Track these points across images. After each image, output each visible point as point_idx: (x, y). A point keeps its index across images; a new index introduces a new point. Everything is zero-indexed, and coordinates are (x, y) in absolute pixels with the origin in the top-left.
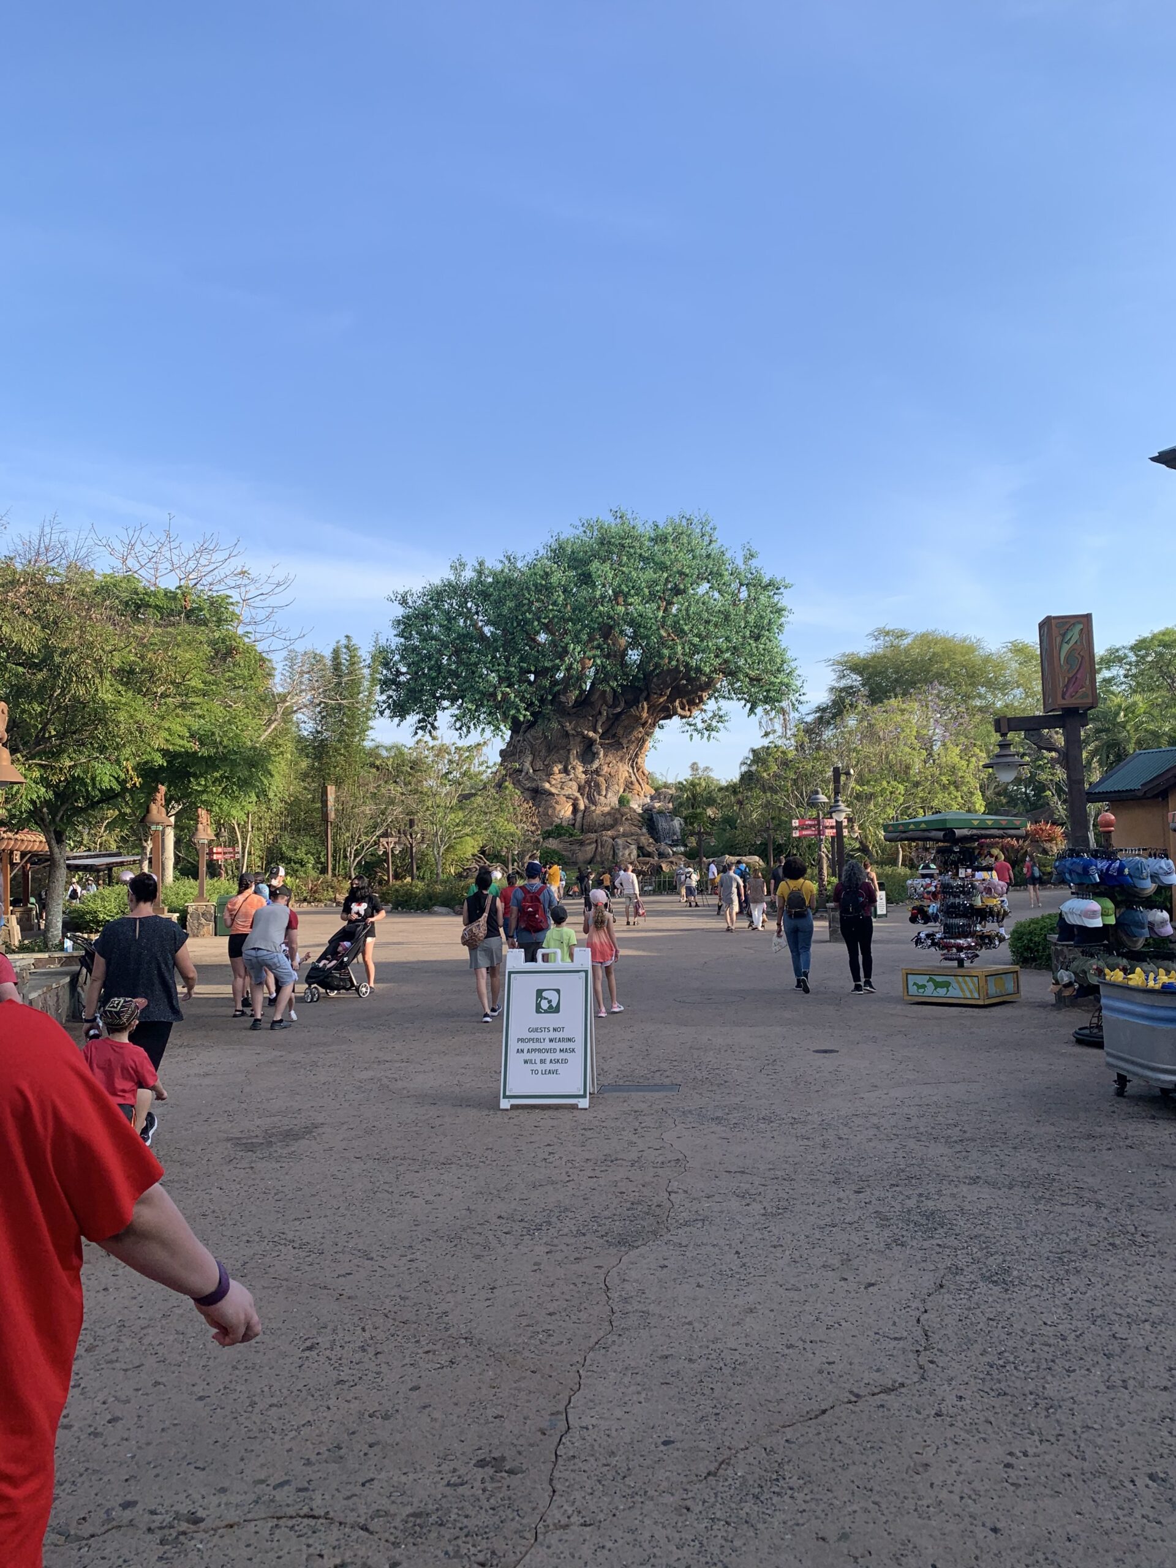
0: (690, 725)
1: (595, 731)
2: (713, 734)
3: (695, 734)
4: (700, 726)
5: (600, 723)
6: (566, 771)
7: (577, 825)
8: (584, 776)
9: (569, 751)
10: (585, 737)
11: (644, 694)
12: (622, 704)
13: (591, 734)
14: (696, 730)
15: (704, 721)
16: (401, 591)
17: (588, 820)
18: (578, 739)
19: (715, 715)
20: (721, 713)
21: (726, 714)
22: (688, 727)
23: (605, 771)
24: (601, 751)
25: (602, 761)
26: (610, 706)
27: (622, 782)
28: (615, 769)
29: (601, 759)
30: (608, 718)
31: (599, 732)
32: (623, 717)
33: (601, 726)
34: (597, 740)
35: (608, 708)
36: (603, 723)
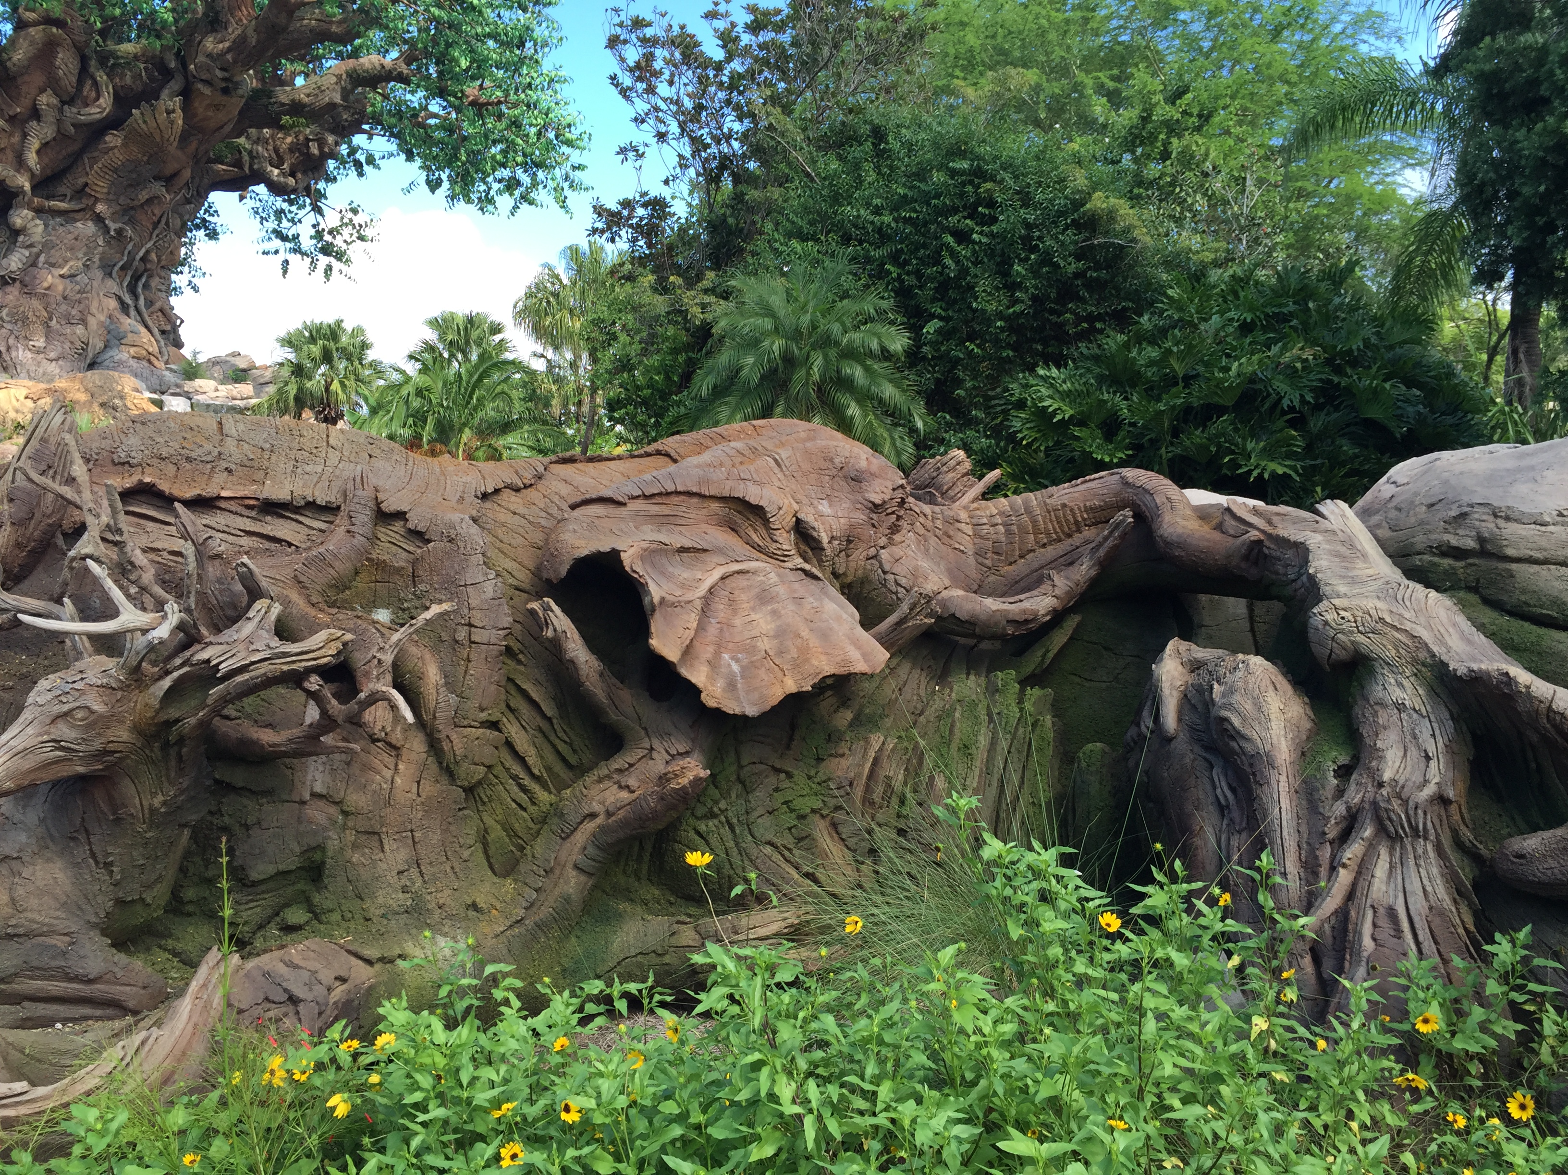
0: (284, 238)
1: (18, 163)
2: (337, 265)
4: (307, 243)
5: (35, 143)
11: (176, 85)
12: (106, 102)
15: (319, 235)
19: (343, 225)
20: (359, 219)
21: (371, 224)
22: (277, 243)
23: (45, 285)
24: (36, 225)
25: (38, 255)
26: (67, 100)
27: (101, 324)
28: (77, 283)
29: (35, 250)
30: (61, 136)
31: (30, 170)
32: (107, 138)
33: (38, 152)
34: (24, 193)
35: (63, 103)
36: (45, 145)
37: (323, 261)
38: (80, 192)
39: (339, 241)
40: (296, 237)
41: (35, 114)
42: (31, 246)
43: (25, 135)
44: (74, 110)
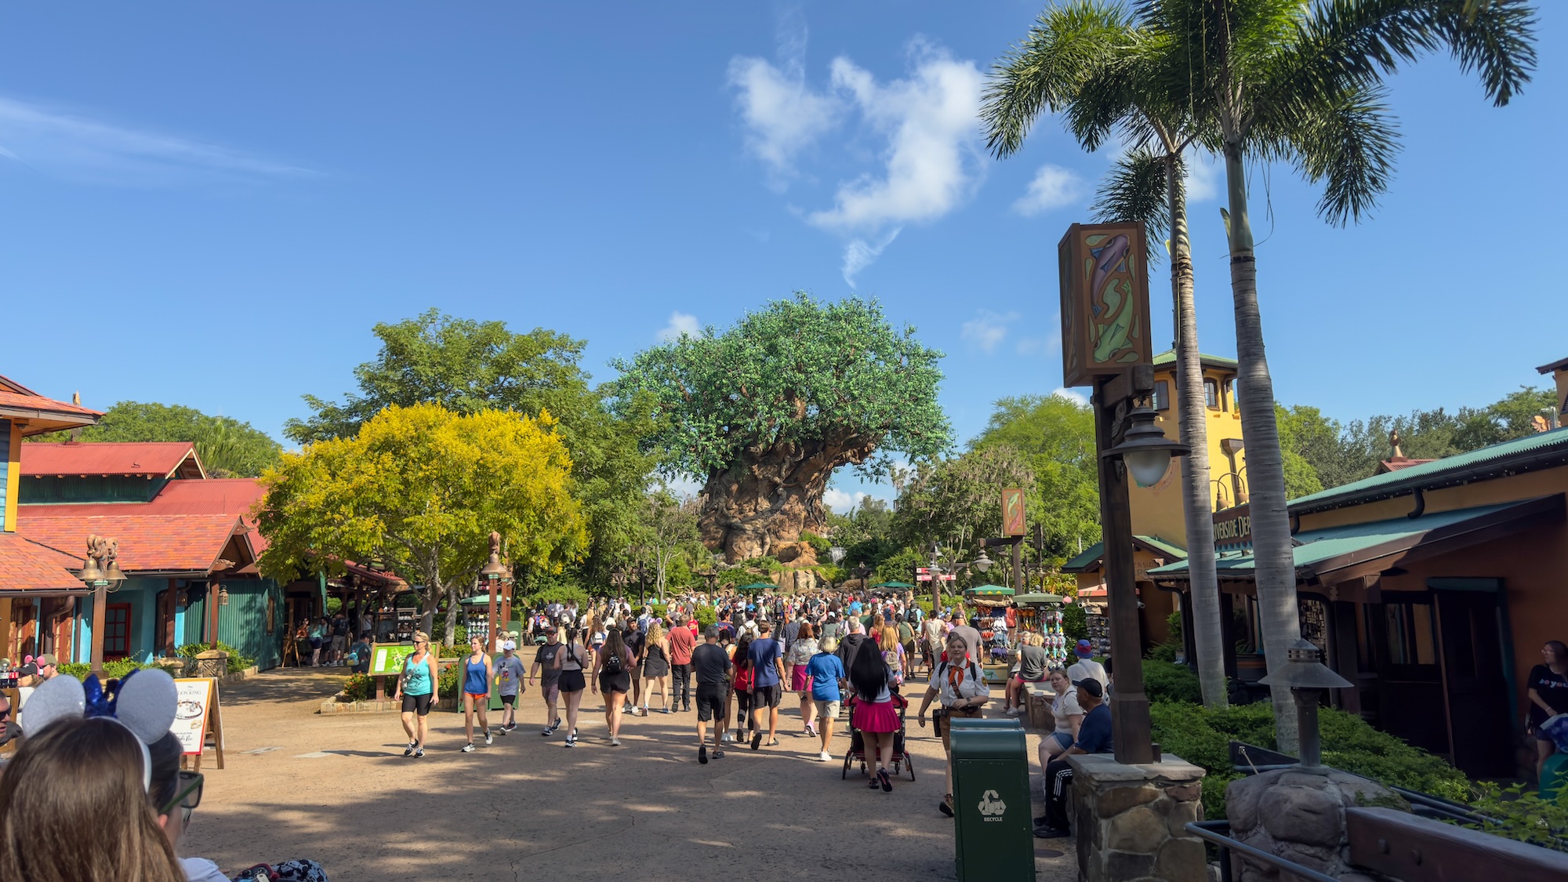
0: (862, 470)
1: (780, 476)
3: (865, 477)
4: (870, 470)
5: (783, 470)
6: (755, 510)
7: (764, 557)
8: (770, 514)
9: (757, 492)
10: (770, 481)
12: (803, 454)
14: (866, 474)
15: (873, 467)
17: (774, 552)
19: (882, 462)
20: (888, 460)
21: (891, 462)
22: (859, 472)
23: (788, 510)
24: (785, 493)
25: (785, 502)
27: (802, 520)
28: (796, 508)
30: (791, 466)
31: (783, 477)
32: (803, 464)
34: (782, 484)
35: (791, 456)
36: (787, 470)
37: (875, 477)
38: (796, 480)
39: (881, 469)
40: (865, 469)
41: (784, 461)
42: (784, 499)
43: (781, 468)
44: (794, 459)
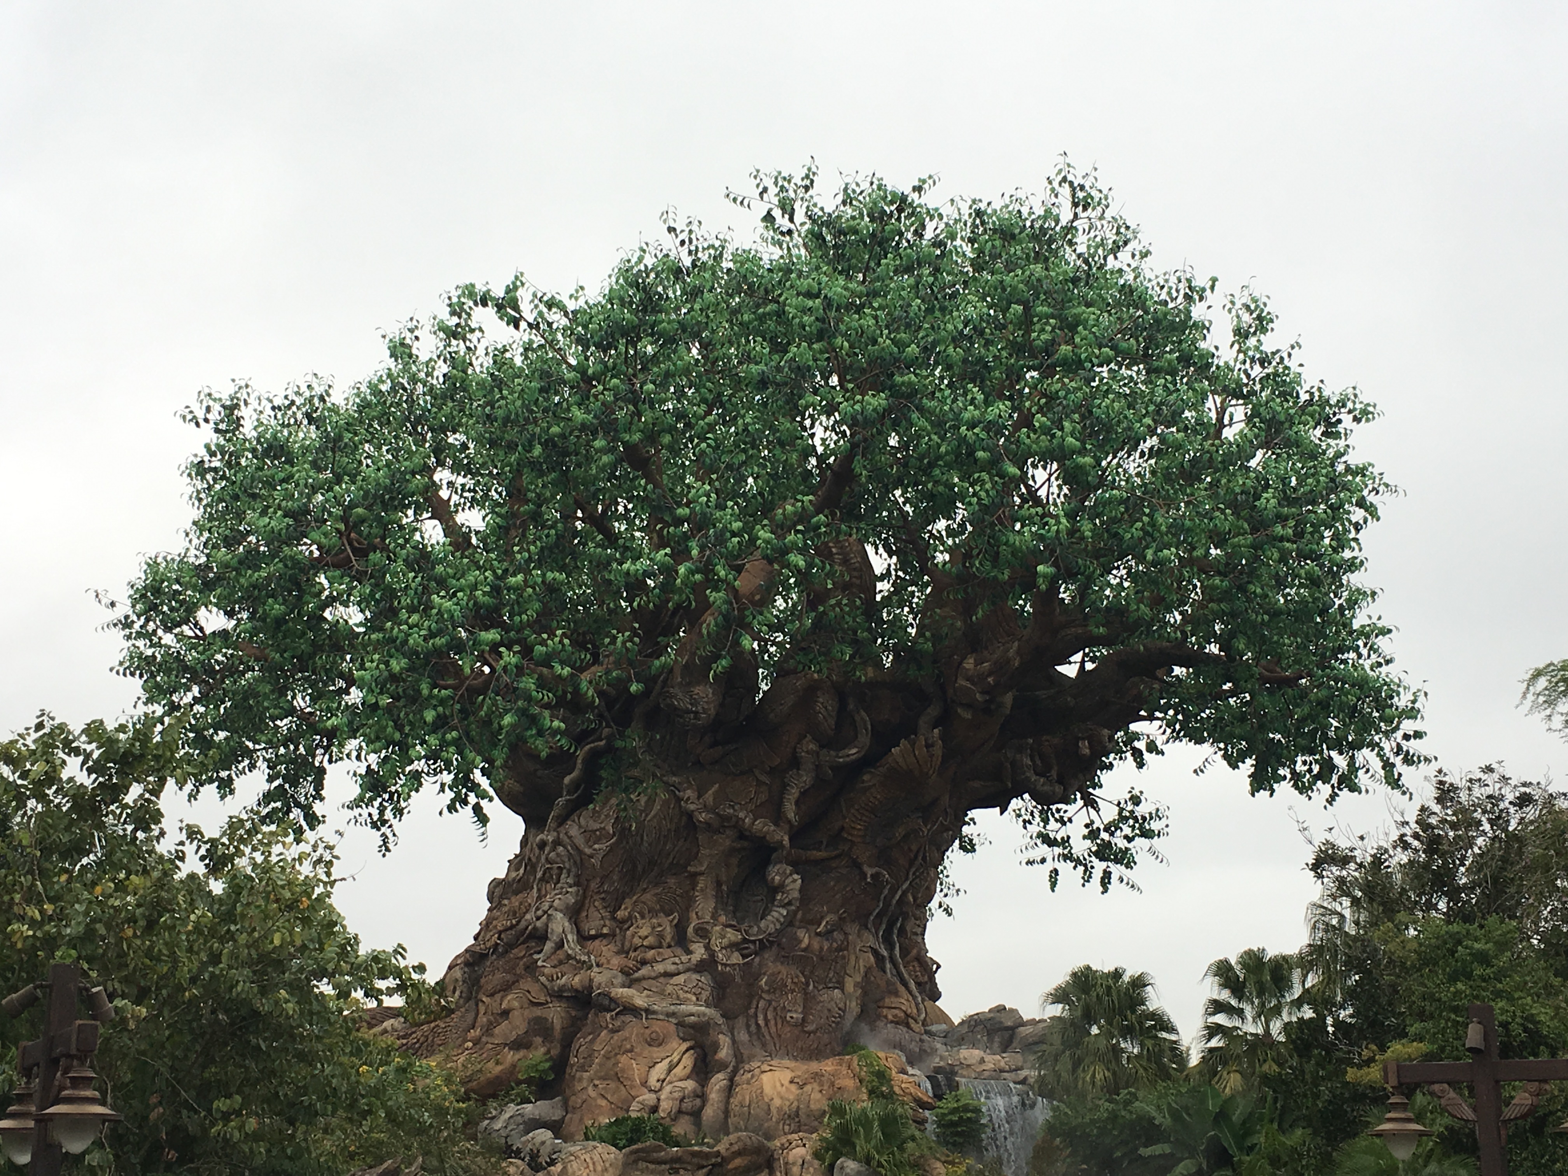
0: (1051, 842)
1: (778, 817)
2: (1117, 870)
3: (1066, 868)
4: (1081, 846)
5: (794, 793)
6: (681, 941)
7: (709, 1113)
8: (736, 958)
9: (694, 876)
10: (742, 835)
11: (933, 711)
12: (865, 739)
13: (762, 826)
14: (1067, 857)
15: (1093, 834)
16: (225, 392)
17: (743, 1094)
18: (725, 841)
19: (1123, 819)
20: (1142, 810)
21: (1157, 815)
22: (1044, 850)
23: (803, 945)
24: (795, 881)
25: (795, 913)
26: (826, 743)
27: (856, 985)
28: (835, 941)
29: (793, 908)
30: (820, 782)
31: (789, 822)
32: (866, 777)
33: (797, 803)
34: (783, 846)
35: (822, 747)
36: (803, 794)
37: (1099, 867)
38: (837, 838)
40: (1066, 840)
41: (795, 762)
42: (790, 903)
43: (784, 786)
44: (833, 753)
